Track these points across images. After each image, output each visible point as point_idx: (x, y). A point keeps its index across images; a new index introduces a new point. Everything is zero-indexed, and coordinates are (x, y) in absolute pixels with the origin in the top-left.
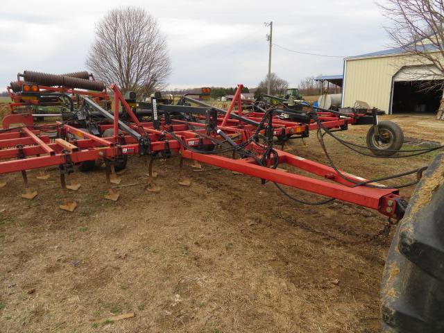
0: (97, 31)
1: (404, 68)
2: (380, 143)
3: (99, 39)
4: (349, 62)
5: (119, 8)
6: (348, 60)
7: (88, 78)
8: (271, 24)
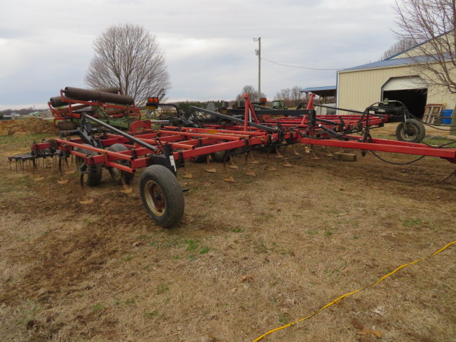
0: (96, 47)
1: (391, 79)
2: (407, 136)
3: (98, 55)
4: (341, 75)
5: (117, 26)
6: (341, 73)
7: (117, 93)
8: (259, 39)
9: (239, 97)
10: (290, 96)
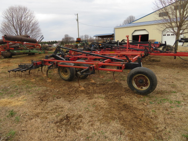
6: (116, 28)
9: (63, 39)
10: (84, 38)
